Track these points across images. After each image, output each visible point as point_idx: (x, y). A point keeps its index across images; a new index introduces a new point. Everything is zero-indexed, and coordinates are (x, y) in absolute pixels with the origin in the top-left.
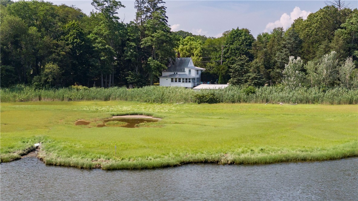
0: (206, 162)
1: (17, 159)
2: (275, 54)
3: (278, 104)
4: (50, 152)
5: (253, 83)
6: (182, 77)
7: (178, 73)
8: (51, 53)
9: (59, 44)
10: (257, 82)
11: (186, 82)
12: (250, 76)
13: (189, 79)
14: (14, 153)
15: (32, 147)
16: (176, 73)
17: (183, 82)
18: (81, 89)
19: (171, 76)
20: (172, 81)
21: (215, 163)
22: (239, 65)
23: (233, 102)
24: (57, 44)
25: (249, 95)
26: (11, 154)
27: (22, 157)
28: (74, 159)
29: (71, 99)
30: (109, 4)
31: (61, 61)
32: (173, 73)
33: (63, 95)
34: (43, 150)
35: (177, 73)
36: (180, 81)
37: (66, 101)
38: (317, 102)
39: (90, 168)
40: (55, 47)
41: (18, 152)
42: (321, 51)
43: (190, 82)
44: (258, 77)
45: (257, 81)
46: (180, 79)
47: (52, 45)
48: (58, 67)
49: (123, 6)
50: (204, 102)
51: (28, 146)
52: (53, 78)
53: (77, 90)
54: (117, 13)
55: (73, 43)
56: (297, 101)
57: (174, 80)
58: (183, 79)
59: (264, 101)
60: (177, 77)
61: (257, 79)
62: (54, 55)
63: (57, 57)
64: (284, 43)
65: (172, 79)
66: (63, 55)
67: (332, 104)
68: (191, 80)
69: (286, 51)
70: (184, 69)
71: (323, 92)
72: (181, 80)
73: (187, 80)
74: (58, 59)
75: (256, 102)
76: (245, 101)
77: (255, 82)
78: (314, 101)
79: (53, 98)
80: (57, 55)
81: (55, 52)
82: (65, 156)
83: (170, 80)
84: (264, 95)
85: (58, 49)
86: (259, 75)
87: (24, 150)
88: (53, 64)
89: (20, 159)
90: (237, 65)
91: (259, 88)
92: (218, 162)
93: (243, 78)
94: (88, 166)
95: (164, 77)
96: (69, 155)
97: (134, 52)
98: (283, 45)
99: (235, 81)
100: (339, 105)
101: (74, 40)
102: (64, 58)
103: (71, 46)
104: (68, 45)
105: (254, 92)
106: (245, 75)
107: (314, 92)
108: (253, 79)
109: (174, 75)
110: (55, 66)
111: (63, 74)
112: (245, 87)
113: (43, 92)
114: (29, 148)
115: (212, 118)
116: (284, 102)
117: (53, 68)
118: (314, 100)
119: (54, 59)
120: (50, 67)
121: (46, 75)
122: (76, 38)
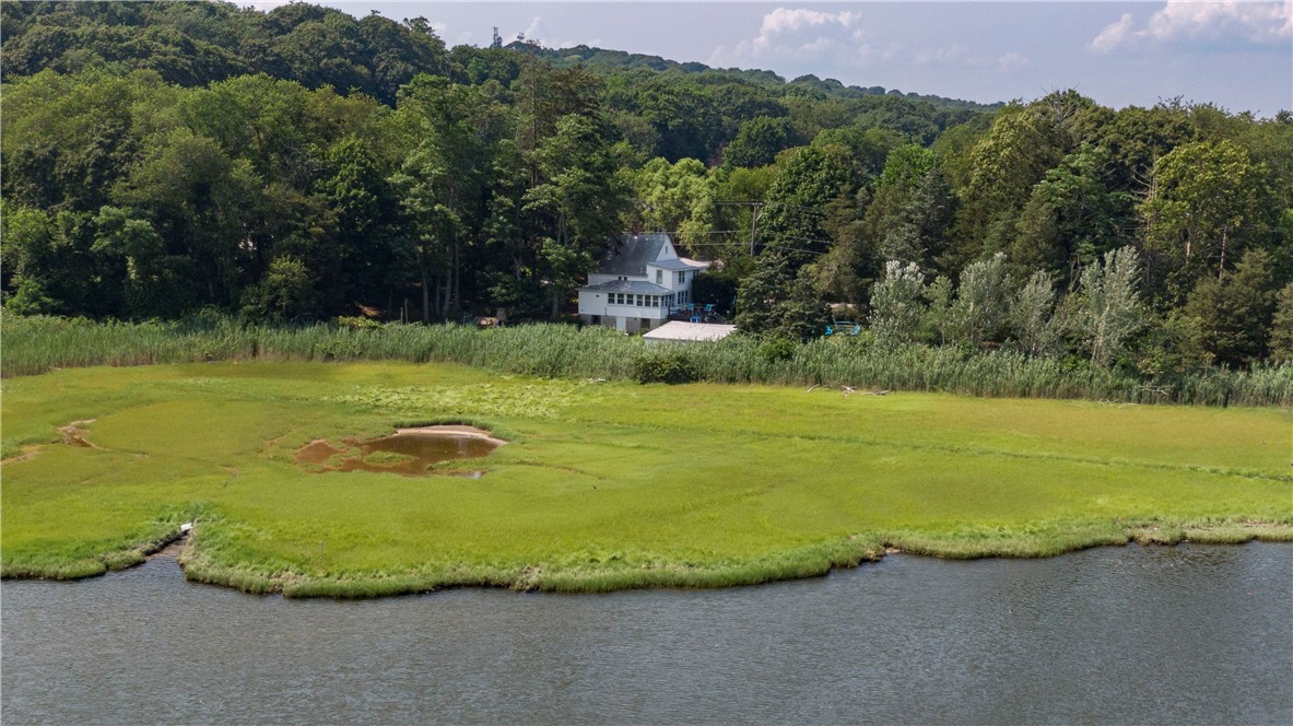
0: (486, 585)
1: (137, 564)
3: (842, 390)
4: (202, 550)
5: (792, 328)
6: (636, 292)
7: (628, 279)
8: (289, 229)
9: (309, 204)
10: (801, 326)
11: (648, 304)
12: (786, 310)
13: (656, 298)
14: (134, 549)
15: (175, 532)
16: (623, 279)
17: (639, 304)
18: (359, 328)
19: (609, 285)
20: (611, 301)
21: (502, 586)
22: (761, 279)
23: (732, 380)
24: (303, 205)
25: (773, 362)
26: (128, 553)
27: (149, 558)
28: (241, 572)
29: (332, 355)
31: (314, 251)
32: (616, 278)
33: (313, 346)
34: (191, 544)
35: (626, 279)
36: (630, 302)
37: (317, 363)
38: (943, 387)
39: (263, 593)
40: (299, 215)
41: (144, 546)
43: (656, 304)
45: (802, 323)
46: (630, 296)
47: (292, 208)
48: (304, 269)
50: (657, 380)
51: (166, 530)
52: (292, 298)
53: (352, 328)
55: (345, 201)
56: (891, 384)
57: (616, 298)
59: (810, 380)
60: (625, 289)
61: (803, 319)
62: (293, 237)
63: (303, 241)
64: (908, 207)
65: (611, 295)
66: (319, 236)
67: (978, 394)
68: (660, 299)
70: (645, 269)
71: (963, 359)
72: (635, 299)
73: (647, 300)
74: (304, 246)
75: (787, 383)
76: (763, 379)
77: (797, 326)
78: (936, 384)
79: (289, 352)
80: (302, 237)
81: (296, 228)
82: (223, 563)
83: (605, 297)
84: (811, 364)
85: (305, 218)
87: (156, 543)
88: (291, 261)
89: (144, 562)
90: (757, 279)
91: (805, 342)
92: (508, 585)
93: (769, 314)
94: (259, 589)
95: (591, 287)
96: (231, 561)
97: (509, 222)
98: (905, 214)
100: (995, 400)
101: (349, 190)
102: (321, 244)
103: (340, 209)
104: (333, 204)
105: (789, 357)
108: (792, 318)
109: (617, 283)
110: (297, 266)
111: (317, 286)
112: (769, 340)
113: (264, 334)
114: (167, 536)
115: (620, 447)
116: (856, 385)
117: (290, 269)
119: (295, 246)
120: (285, 268)
121: (274, 289)
122: (355, 185)
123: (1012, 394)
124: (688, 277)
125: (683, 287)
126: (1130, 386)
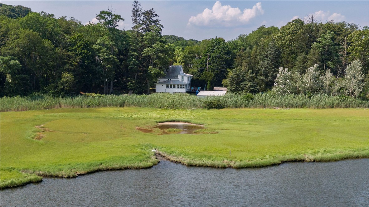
2: (258, 63)
3: (274, 108)
5: (250, 90)
7: (172, 80)
12: (246, 84)
13: (183, 85)
16: (169, 80)
17: (178, 88)
19: (165, 82)
20: (167, 87)
23: (236, 107)
24: (69, 55)
29: (89, 106)
30: (110, 18)
32: (167, 80)
36: (174, 87)
38: (305, 106)
42: (300, 61)
43: (184, 88)
44: (254, 85)
45: (252, 88)
46: (174, 85)
47: (65, 56)
48: (73, 77)
49: (123, 19)
50: (213, 108)
52: (70, 87)
54: (118, 26)
57: (169, 86)
58: (178, 85)
60: (172, 83)
61: (252, 87)
62: (67, 65)
64: (266, 53)
65: (167, 85)
66: (75, 65)
67: (318, 108)
68: (185, 86)
69: (267, 61)
70: (177, 76)
71: (309, 97)
72: (176, 86)
73: (181, 86)
74: (71, 69)
76: (246, 106)
77: (251, 89)
79: (73, 105)
80: (70, 66)
85: (71, 60)
86: (254, 84)
92: (303, 160)
93: (240, 86)
95: (160, 83)
97: (136, 60)
98: (265, 55)
99: (233, 88)
100: (324, 109)
101: (81, 51)
102: (77, 68)
103: (81, 57)
106: (241, 83)
107: (301, 98)
108: (249, 87)
110: (70, 76)
116: (278, 107)
118: (303, 105)
119: (68, 69)
120: (67, 76)
124: (190, 79)
125: (189, 82)
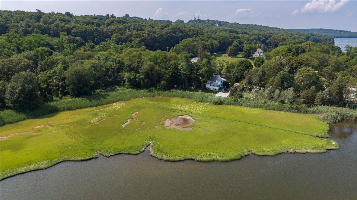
1: (144, 151)
3: (245, 107)
6: (214, 84)
8: (164, 76)
9: (167, 72)
11: (216, 86)
15: (149, 143)
18: (174, 91)
25: (235, 102)
26: (143, 149)
28: (158, 155)
29: (170, 96)
31: (167, 80)
33: (167, 94)
34: (151, 147)
35: (213, 82)
37: (168, 98)
40: (165, 74)
41: (145, 147)
50: (217, 104)
51: (147, 143)
55: (172, 71)
56: (253, 107)
59: (240, 105)
62: (165, 78)
68: (218, 86)
70: (216, 81)
72: (214, 86)
75: (237, 106)
78: (260, 107)
81: (165, 76)
83: (210, 85)
91: (240, 99)
92: (194, 160)
94: (160, 159)
96: (156, 152)
99: (232, 94)
100: (269, 111)
102: (168, 78)
104: (170, 72)
105: (237, 101)
106: (235, 92)
109: (211, 83)
110: (165, 82)
113: (160, 92)
114: (148, 145)
115: (211, 123)
116: (247, 107)
120: (163, 82)
122: (173, 69)
123: (272, 110)
124: (222, 82)
125: (222, 83)
126: (291, 110)
